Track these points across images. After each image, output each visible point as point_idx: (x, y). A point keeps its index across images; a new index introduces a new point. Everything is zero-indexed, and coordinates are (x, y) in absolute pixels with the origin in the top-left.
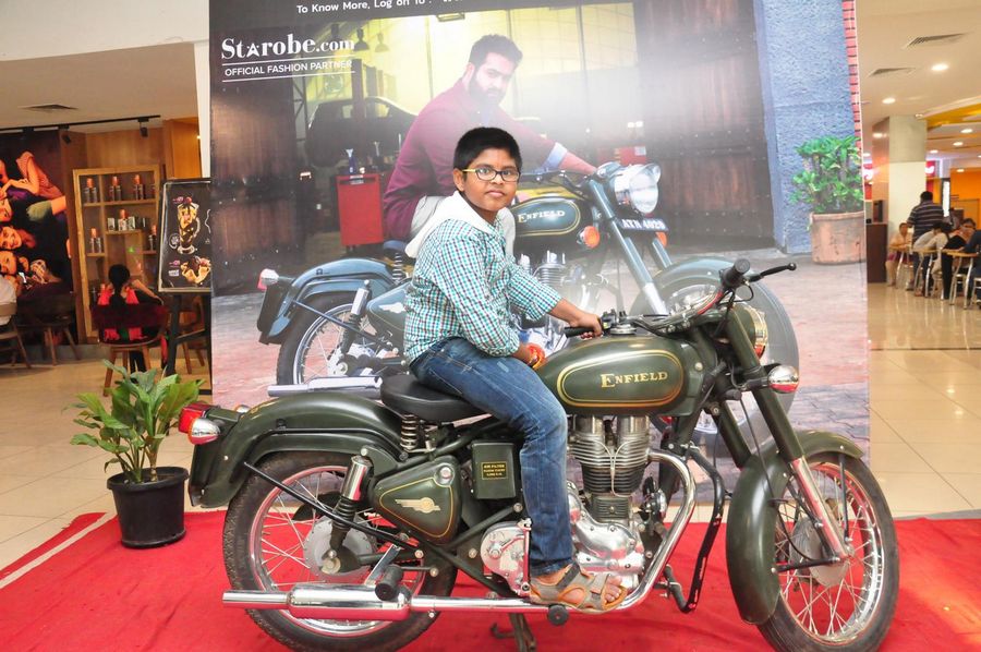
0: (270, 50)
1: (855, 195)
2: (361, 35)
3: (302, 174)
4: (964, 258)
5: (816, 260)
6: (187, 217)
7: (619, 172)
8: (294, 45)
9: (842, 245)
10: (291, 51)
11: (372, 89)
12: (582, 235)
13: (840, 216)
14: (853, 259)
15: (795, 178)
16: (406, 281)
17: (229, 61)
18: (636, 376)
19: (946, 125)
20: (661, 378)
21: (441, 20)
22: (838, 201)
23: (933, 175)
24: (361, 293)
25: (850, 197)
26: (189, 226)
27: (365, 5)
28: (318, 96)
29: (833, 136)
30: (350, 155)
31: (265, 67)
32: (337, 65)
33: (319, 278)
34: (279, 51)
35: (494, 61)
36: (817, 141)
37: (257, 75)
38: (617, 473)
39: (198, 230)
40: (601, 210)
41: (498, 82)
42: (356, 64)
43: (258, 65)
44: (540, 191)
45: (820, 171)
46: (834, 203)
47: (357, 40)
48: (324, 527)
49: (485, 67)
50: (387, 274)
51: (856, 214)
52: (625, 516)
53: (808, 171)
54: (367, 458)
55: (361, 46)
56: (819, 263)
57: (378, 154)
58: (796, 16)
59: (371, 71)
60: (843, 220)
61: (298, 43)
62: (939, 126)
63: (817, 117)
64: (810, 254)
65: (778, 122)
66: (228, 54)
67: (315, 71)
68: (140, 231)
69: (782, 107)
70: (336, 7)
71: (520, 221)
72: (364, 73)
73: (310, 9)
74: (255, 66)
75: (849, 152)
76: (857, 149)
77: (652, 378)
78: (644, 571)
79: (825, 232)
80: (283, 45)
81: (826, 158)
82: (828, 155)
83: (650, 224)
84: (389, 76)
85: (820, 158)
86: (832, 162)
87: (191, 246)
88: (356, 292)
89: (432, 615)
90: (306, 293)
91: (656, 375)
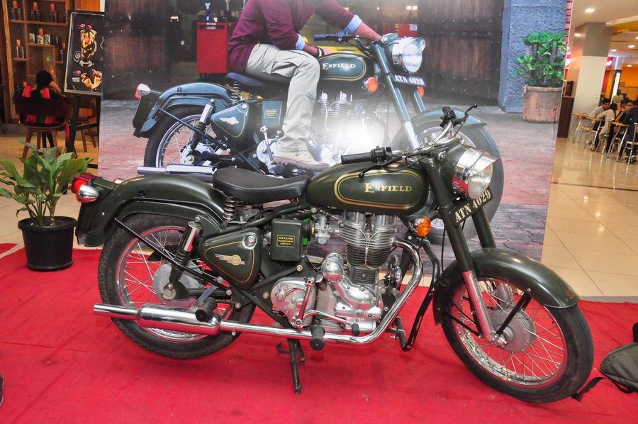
1: (558, 75)
3: (172, 18)
4: (622, 127)
5: (524, 118)
6: (88, 40)
7: (397, 41)
9: (544, 110)
12: (366, 83)
13: (545, 89)
14: (550, 120)
15: (518, 59)
16: (240, 102)
18: (390, 187)
19: (626, 31)
20: (407, 190)
22: (545, 78)
23: (610, 67)
24: (208, 108)
25: (554, 76)
26: (88, 47)
29: (549, 31)
30: (208, 8)
33: (178, 94)
36: (537, 34)
38: (369, 252)
39: (95, 50)
40: (381, 67)
44: (340, 48)
45: (537, 57)
46: (542, 80)
48: (166, 269)
50: (227, 96)
51: (556, 89)
52: (372, 281)
53: (528, 55)
54: (199, 223)
56: (526, 121)
57: (228, 9)
60: (546, 92)
62: (622, 32)
63: (540, 17)
64: (521, 113)
65: (512, 17)
68: (53, 46)
69: (517, 7)
71: (324, 68)
75: (558, 44)
76: (564, 43)
77: (401, 190)
78: (381, 320)
79: (533, 100)
81: (542, 47)
82: (544, 45)
83: (414, 81)
85: (538, 47)
86: (546, 50)
87: (90, 62)
88: (204, 107)
89: (234, 334)
90: (169, 103)
91: (404, 188)
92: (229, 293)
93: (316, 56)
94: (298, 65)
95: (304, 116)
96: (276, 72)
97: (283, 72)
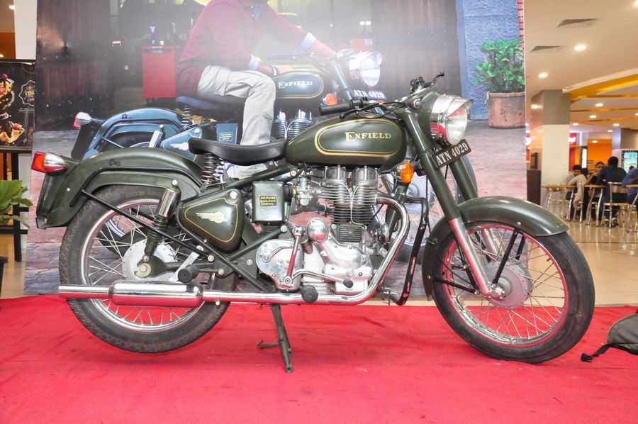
1: (519, 81)
3: (114, 42)
5: (491, 125)
7: (353, 56)
9: (509, 115)
12: (325, 99)
13: (508, 95)
14: (516, 125)
15: (477, 67)
16: (192, 127)
18: (370, 134)
19: (584, 99)
20: (386, 137)
22: (507, 84)
23: (575, 143)
24: (157, 135)
25: (515, 82)
26: (4, 97)
29: (505, 38)
30: (153, 31)
33: (123, 122)
36: (493, 42)
39: (13, 101)
40: (340, 83)
44: (295, 66)
45: (495, 63)
46: (504, 85)
50: (178, 121)
51: (519, 94)
52: (359, 240)
53: (487, 63)
54: (177, 187)
56: (493, 127)
57: (175, 32)
60: (509, 97)
62: (580, 99)
63: (493, 25)
64: (487, 120)
65: (466, 27)
69: (470, 17)
71: (280, 87)
75: (515, 50)
76: (521, 49)
77: (381, 137)
78: (371, 278)
79: (498, 106)
81: (499, 53)
82: (501, 52)
83: (373, 94)
85: (495, 54)
86: (503, 57)
87: (6, 113)
88: (152, 133)
89: (218, 303)
90: (113, 131)
91: (383, 135)
92: (211, 258)
93: (271, 75)
94: (252, 85)
95: (262, 137)
96: (230, 93)
97: (237, 93)
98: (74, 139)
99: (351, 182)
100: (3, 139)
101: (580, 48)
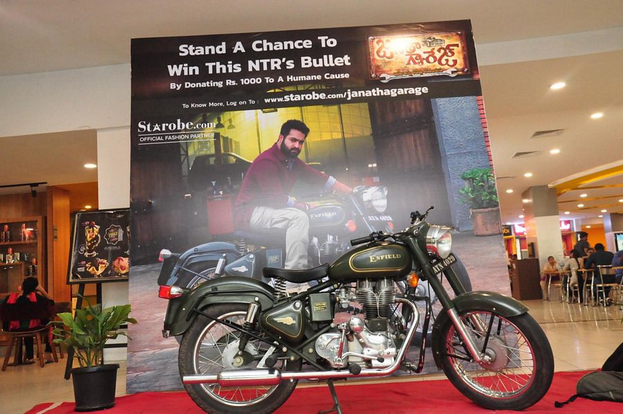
0: (167, 127)
1: (494, 199)
2: (219, 120)
3: (186, 195)
5: (476, 234)
6: (91, 234)
7: (365, 191)
8: (181, 125)
9: (489, 226)
10: (179, 128)
11: (226, 148)
12: (347, 225)
13: (487, 210)
14: (496, 233)
15: (461, 191)
16: (247, 254)
17: (142, 133)
18: (386, 256)
19: (569, 191)
20: (398, 257)
21: (264, 112)
22: (484, 202)
23: (568, 230)
24: (221, 261)
25: (491, 200)
26: (93, 240)
27: (221, 104)
28: (195, 152)
29: (479, 168)
30: (214, 184)
31: (164, 137)
32: (206, 136)
33: (195, 254)
34: (172, 128)
35: (294, 133)
36: (470, 171)
37: (159, 141)
38: (380, 307)
39: (99, 242)
40: (357, 212)
41: (297, 145)
42: (217, 136)
43: (160, 136)
44: (322, 202)
45: (474, 187)
46: (482, 203)
47: (217, 123)
49: (289, 137)
51: (495, 209)
52: (385, 330)
53: (467, 187)
55: (220, 126)
56: (478, 236)
57: (230, 183)
58: (454, 108)
59: (226, 139)
60: (488, 212)
61: (183, 124)
63: (469, 159)
64: (472, 230)
65: (449, 162)
66: (142, 129)
67: (193, 139)
68: (23, 263)
69: (451, 154)
70: (205, 105)
71: (312, 219)
72: (221, 140)
73: (190, 106)
74: (158, 136)
75: (488, 176)
76: (492, 175)
77: (394, 257)
78: (396, 355)
79: (479, 219)
80: (174, 125)
81: (476, 179)
83: (384, 218)
84: (235, 142)
85: (473, 180)
86: (480, 182)
87: (94, 252)
88: (218, 261)
89: (292, 380)
90: (188, 262)
91: (396, 256)
92: (285, 349)
93: (304, 210)
94: (290, 218)
95: (301, 257)
96: (274, 226)
97: (280, 226)
98: (159, 270)
99: (376, 289)
100: (93, 273)
101: (555, 151)
